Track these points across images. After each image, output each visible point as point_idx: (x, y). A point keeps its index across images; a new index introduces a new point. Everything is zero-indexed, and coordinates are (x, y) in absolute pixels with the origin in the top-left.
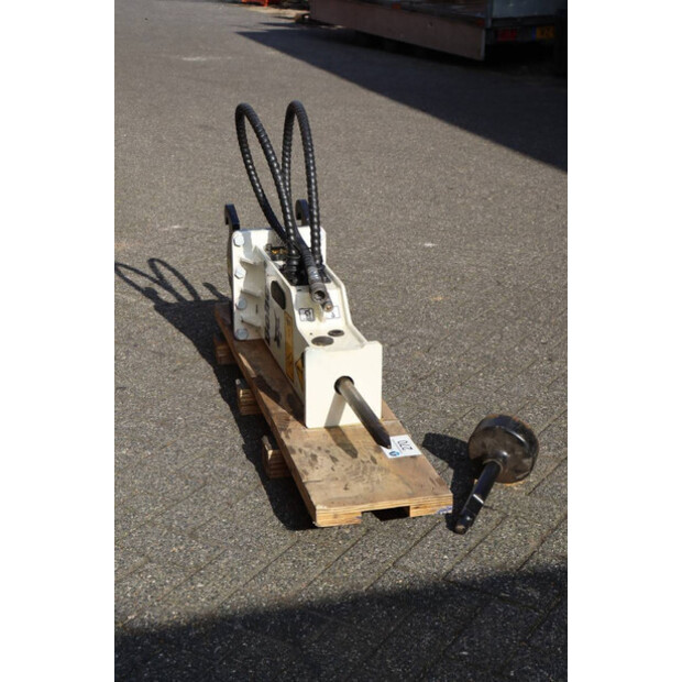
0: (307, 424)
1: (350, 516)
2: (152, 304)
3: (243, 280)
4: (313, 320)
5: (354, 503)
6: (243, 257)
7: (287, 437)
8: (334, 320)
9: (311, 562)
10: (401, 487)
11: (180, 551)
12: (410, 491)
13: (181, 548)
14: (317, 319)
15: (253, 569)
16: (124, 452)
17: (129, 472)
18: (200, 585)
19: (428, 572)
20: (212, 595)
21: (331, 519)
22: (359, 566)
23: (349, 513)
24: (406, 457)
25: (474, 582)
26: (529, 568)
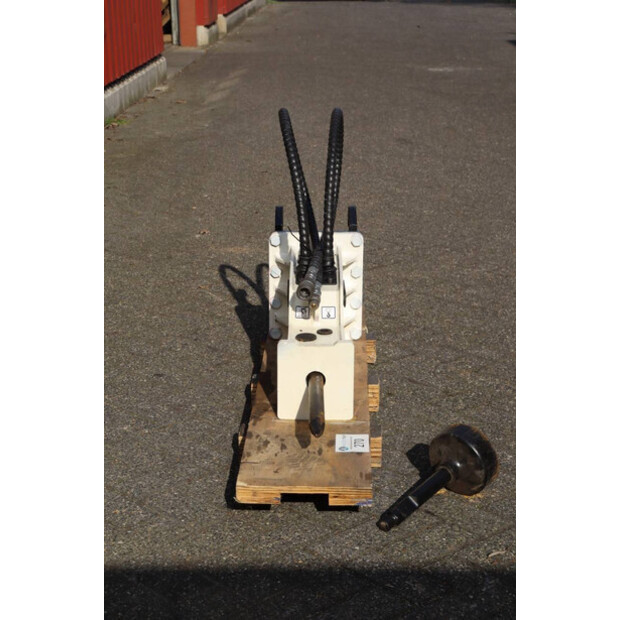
0: (279, 415)
1: (268, 496)
2: (235, 304)
3: (278, 280)
4: (308, 318)
5: (275, 485)
6: (279, 256)
7: (254, 424)
8: (329, 320)
9: (230, 535)
10: (329, 477)
11: (121, 513)
12: (333, 480)
13: (124, 511)
14: (312, 317)
15: (176, 535)
16: (125, 428)
17: (119, 445)
18: (121, 542)
19: (332, 557)
20: (126, 551)
21: (250, 497)
22: (270, 545)
23: (270, 494)
24: (352, 453)
25: (369, 571)
26: (430, 568)
